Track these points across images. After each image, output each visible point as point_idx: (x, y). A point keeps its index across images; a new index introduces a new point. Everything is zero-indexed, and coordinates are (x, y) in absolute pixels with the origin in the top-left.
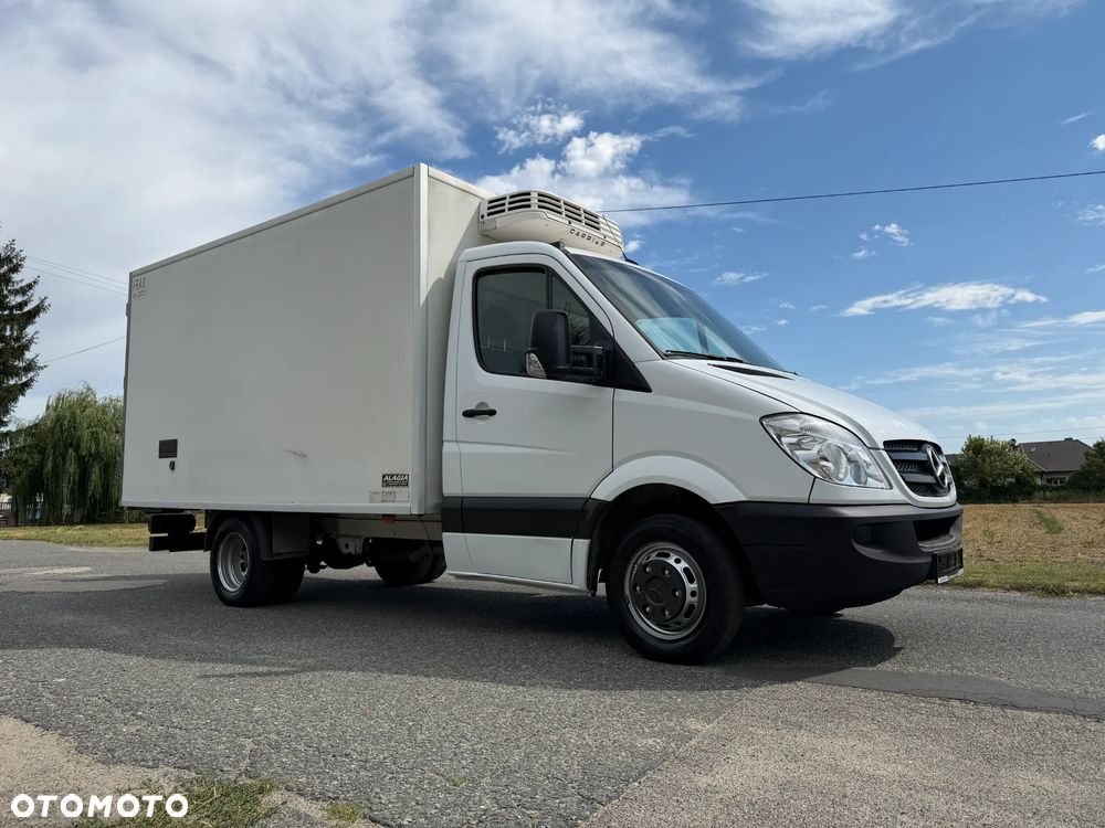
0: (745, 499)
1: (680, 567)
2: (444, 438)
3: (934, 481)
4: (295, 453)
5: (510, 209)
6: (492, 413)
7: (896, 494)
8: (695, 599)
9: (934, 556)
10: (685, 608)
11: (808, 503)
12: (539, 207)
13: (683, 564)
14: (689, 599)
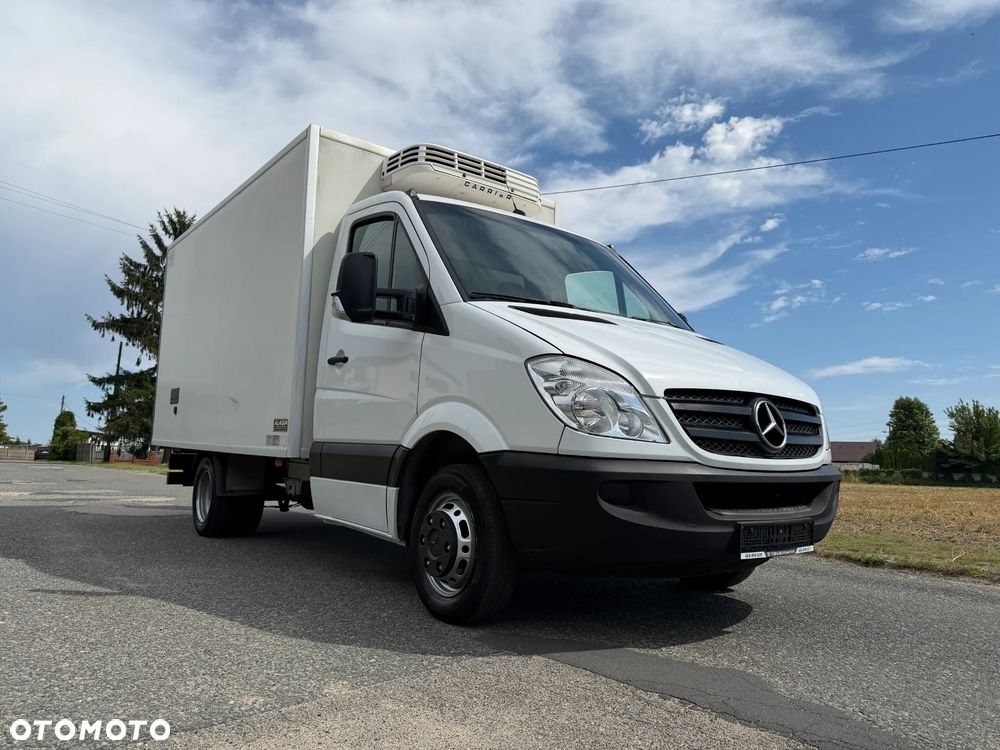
0: (507, 448)
1: (456, 520)
2: (317, 385)
3: (758, 440)
4: (232, 400)
5: (402, 164)
6: (345, 360)
7: (674, 450)
8: (467, 555)
9: (737, 526)
10: (457, 564)
11: (558, 455)
12: (427, 160)
13: (463, 517)
14: (460, 554)
